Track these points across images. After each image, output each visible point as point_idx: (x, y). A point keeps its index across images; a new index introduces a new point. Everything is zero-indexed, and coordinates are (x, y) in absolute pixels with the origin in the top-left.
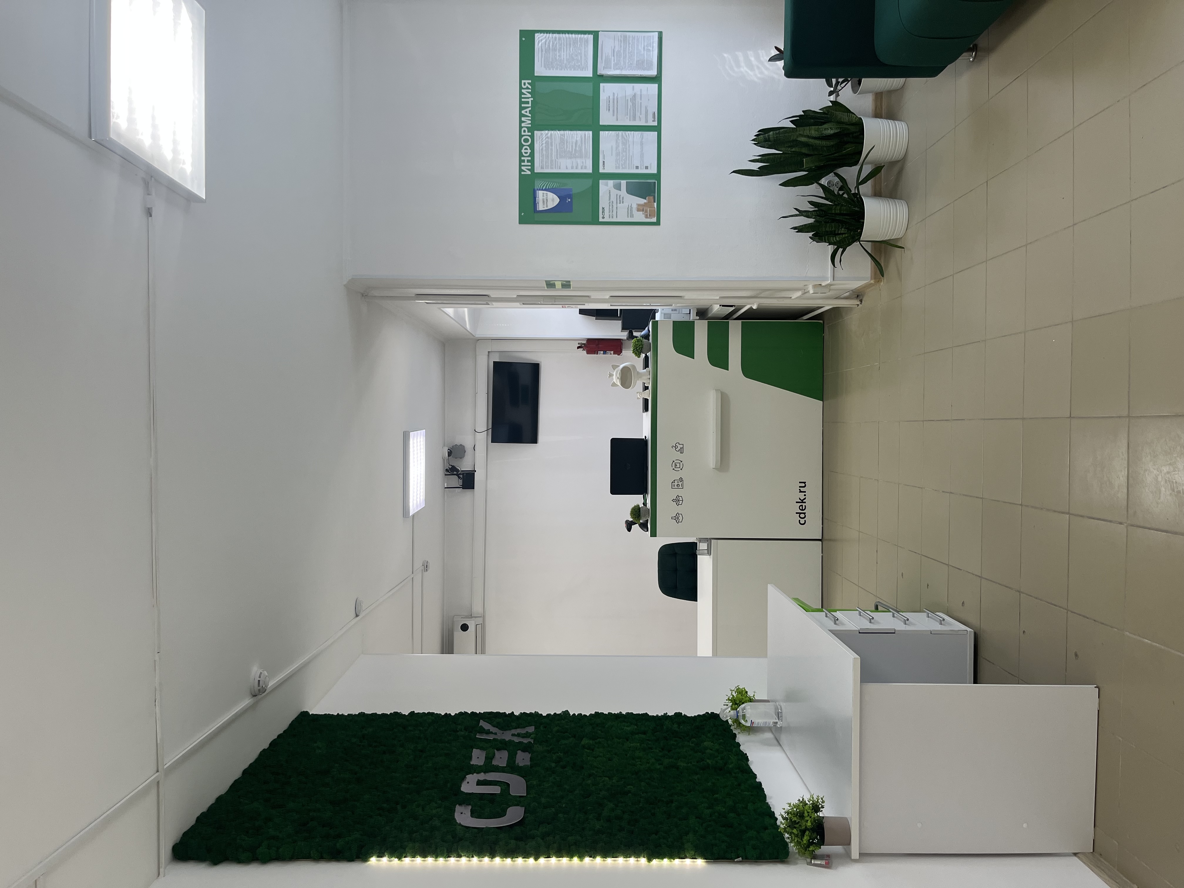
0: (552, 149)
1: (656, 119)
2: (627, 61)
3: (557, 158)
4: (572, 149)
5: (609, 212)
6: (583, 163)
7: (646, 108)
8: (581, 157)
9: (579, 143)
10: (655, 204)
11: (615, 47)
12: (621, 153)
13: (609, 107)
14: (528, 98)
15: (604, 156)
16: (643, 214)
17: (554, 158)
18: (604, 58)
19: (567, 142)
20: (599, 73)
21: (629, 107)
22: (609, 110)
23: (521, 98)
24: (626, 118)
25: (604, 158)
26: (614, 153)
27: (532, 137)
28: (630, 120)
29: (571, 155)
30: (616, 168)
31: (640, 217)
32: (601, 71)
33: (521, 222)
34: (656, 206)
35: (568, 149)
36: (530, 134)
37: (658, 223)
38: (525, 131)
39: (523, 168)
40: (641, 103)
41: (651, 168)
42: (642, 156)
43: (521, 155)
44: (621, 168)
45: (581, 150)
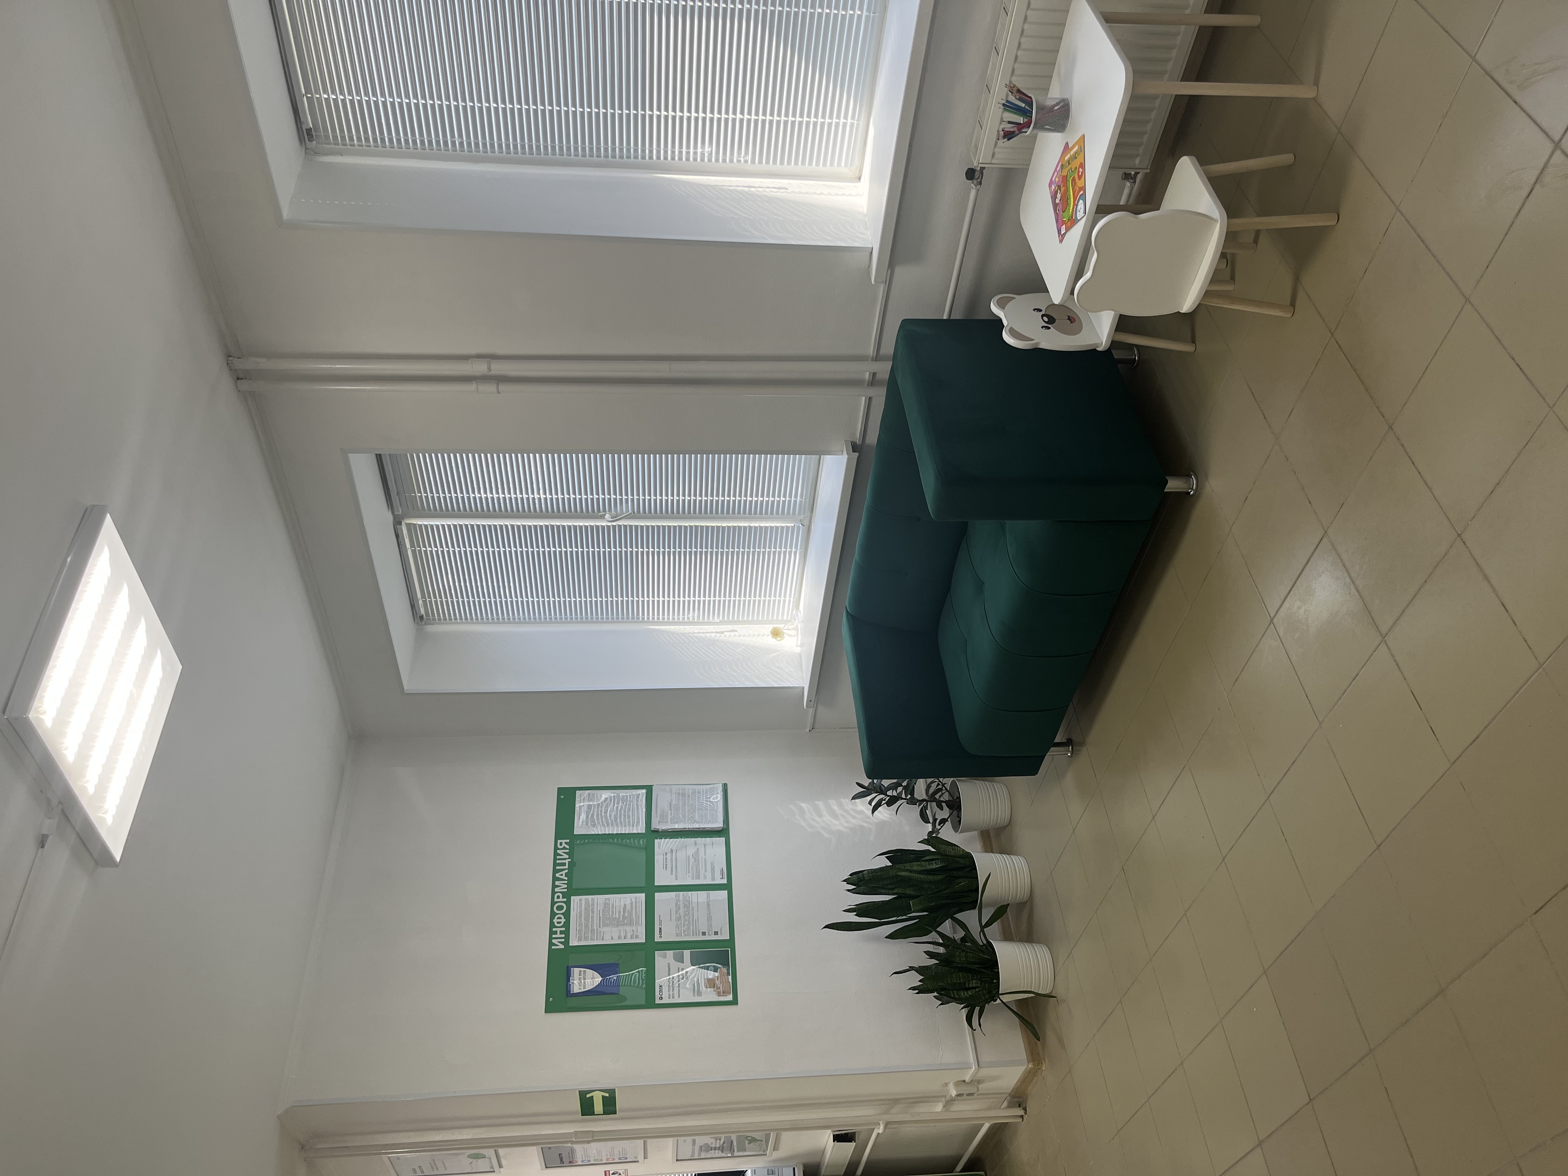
0: (593, 917)
1: (725, 876)
2: (687, 814)
3: (600, 927)
4: (619, 916)
5: (669, 990)
6: (633, 931)
7: (712, 864)
8: (631, 924)
9: (628, 907)
10: (730, 977)
11: (672, 800)
12: (682, 917)
13: (666, 865)
14: (565, 859)
15: (660, 922)
16: (714, 991)
17: (595, 928)
18: (659, 812)
19: (613, 907)
20: (653, 827)
21: (691, 864)
22: (666, 868)
23: (555, 859)
24: (688, 876)
25: (661, 924)
26: (674, 917)
27: (568, 903)
28: (693, 879)
29: (618, 922)
30: (677, 935)
31: (710, 995)
32: (655, 825)
33: (547, 1011)
34: (730, 980)
35: (614, 916)
36: (565, 900)
37: (735, 1002)
38: (558, 897)
39: (553, 941)
40: (705, 859)
41: (721, 934)
42: (709, 919)
43: (552, 925)
44: (683, 935)
45: (631, 915)
